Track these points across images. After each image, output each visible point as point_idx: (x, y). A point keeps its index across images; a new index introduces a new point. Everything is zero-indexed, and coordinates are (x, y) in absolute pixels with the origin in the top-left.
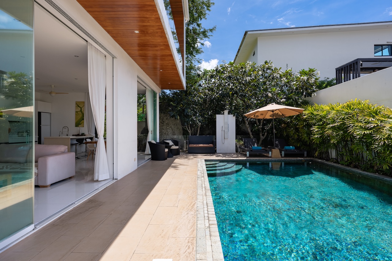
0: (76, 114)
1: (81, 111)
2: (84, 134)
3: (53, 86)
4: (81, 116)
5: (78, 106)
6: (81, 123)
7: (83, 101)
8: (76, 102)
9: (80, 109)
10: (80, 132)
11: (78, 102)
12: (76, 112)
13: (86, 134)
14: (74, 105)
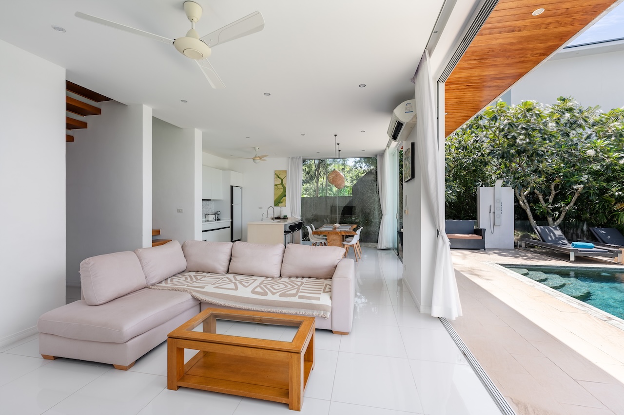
0: (275, 189)
1: (282, 183)
2: (286, 216)
3: (257, 148)
4: (282, 190)
5: (278, 177)
6: (282, 200)
7: (285, 169)
8: (275, 171)
9: (281, 181)
10: (281, 214)
11: (278, 171)
12: (275, 185)
13: (289, 216)
14: (273, 176)
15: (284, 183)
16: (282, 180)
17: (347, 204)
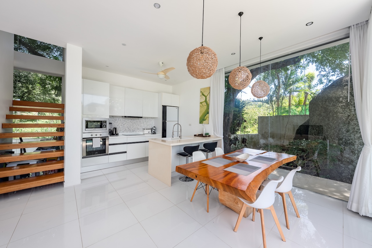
0: (200, 106)
1: (206, 101)
2: (208, 134)
4: (205, 107)
5: (203, 95)
6: (206, 117)
7: (208, 86)
8: (201, 89)
10: (203, 131)
11: (203, 88)
12: (201, 103)
13: (211, 133)
14: (199, 94)
15: (207, 100)
16: (206, 97)
17: (305, 123)
